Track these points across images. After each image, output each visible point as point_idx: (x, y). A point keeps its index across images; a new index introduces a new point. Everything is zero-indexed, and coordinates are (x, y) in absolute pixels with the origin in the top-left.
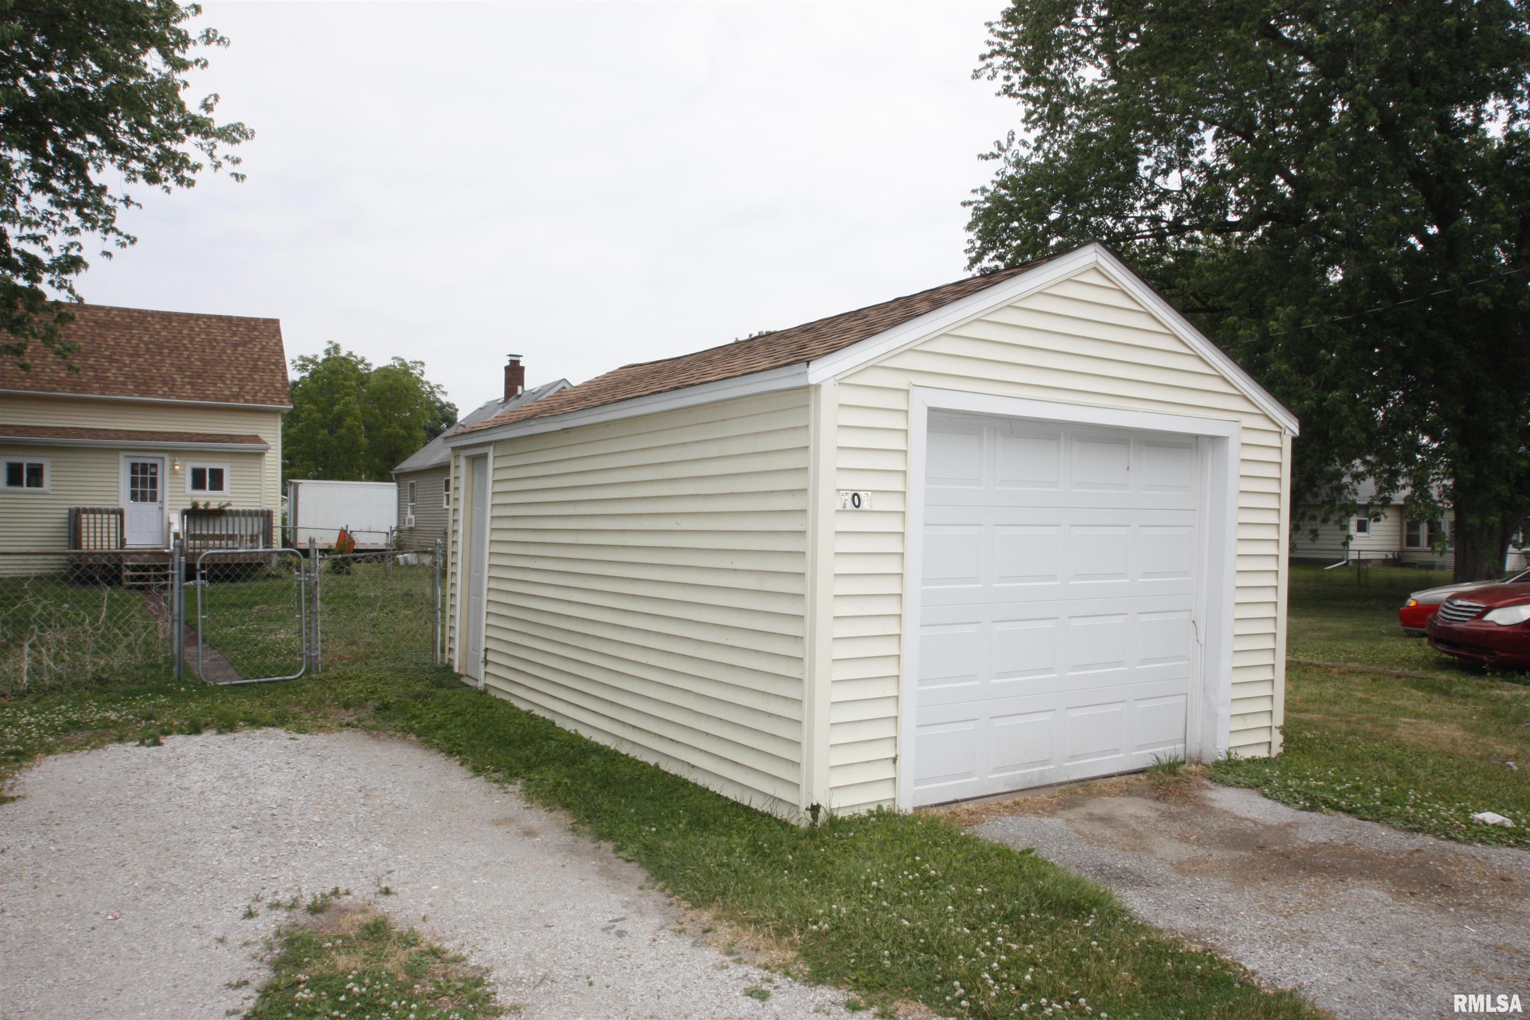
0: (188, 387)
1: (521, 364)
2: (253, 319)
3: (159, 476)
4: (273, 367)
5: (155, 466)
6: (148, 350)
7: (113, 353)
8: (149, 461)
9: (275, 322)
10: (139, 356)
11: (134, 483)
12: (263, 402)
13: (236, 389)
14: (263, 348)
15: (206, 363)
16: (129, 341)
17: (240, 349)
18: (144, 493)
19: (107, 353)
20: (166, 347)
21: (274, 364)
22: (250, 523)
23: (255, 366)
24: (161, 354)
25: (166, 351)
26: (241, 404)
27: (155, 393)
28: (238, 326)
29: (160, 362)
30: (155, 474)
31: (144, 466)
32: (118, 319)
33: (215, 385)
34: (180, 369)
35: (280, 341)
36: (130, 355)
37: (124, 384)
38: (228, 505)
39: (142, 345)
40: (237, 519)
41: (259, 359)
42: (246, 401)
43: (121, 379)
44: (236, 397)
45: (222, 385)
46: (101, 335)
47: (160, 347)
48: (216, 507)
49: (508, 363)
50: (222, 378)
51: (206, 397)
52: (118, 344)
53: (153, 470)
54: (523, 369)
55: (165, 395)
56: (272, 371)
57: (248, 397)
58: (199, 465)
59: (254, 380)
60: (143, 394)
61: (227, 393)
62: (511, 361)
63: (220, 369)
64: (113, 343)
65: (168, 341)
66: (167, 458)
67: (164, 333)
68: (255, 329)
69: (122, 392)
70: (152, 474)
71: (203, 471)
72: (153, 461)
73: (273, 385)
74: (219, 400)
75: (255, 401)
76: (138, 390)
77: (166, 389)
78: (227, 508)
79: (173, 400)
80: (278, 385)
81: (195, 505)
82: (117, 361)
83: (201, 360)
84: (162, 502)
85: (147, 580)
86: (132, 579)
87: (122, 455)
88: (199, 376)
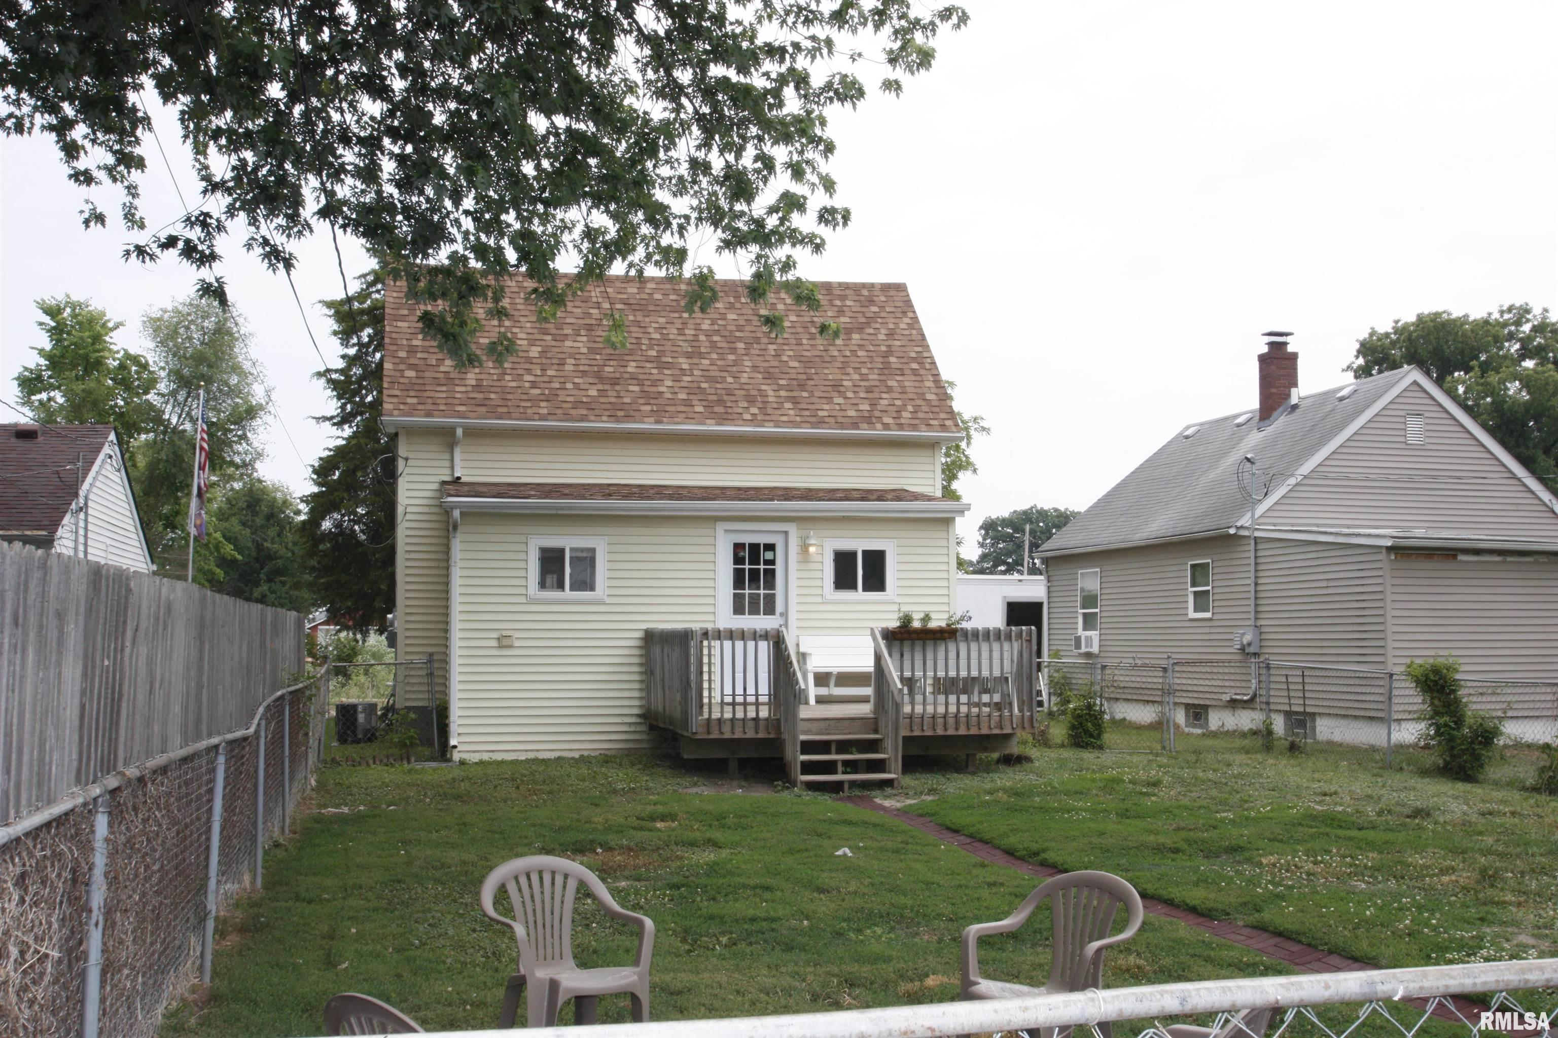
0: (788, 405)
1: (1290, 349)
2: (864, 286)
3: (779, 568)
4: (915, 366)
5: (771, 547)
6: (714, 345)
7: (661, 353)
8: (762, 539)
9: (900, 288)
10: (701, 356)
11: (738, 581)
12: (914, 427)
13: (865, 407)
14: (891, 334)
15: (807, 363)
16: (681, 331)
17: (855, 336)
18: (754, 599)
19: (654, 353)
20: (740, 339)
21: (914, 359)
22: (996, 655)
23: (887, 366)
24: (733, 350)
25: (741, 345)
26: (878, 432)
27: (738, 418)
28: (843, 298)
29: (736, 363)
30: (772, 562)
31: (755, 548)
32: (658, 296)
33: (830, 400)
34: (769, 376)
35: (916, 319)
36: (689, 355)
37: (688, 403)
38: (962, 619)
39: (702, 338)
40: (974, 646)
41: (889, 352)
42: (886, 427)
43: (682, 396)
44: (869, 420)
45: (840, 400)
46: (637, 323)
47: (731, 340)
48: (943, 624)
49: (1265, 349)
50: (837, 386)
51: (821, 423)
52: (665, 337)
53: (769, 555)
54: (1294, 357)
55: (753, 421)
56: (914, 372)
57: (887, 420)
58: (846, 545)
59: (890, 389)
60: (723, 419)
61: (852, 413)
62: (1271, 344)
63: (832, 373)
64: (657, 336)
65: (740, 328)
66: (793, 530)
67: (731, 316)
68: (871, 301)
69: (689, 419)
70: (767, 562)
71: (852, 555)
72: (769, 539)
73: (922, 396)
74: (842, 426)
75: (901, 427)
76: (710, 414)
77: (754, 410)
78: (965, 625)
79: (769, 429)
80: (929, 396)
81: (906, 620)
82: (670, 366)
83: (798, 358)
84: (785, 615)
85: (834, 771)
86: (808, 768)
87: (721, 527)
88: (802, 386)
